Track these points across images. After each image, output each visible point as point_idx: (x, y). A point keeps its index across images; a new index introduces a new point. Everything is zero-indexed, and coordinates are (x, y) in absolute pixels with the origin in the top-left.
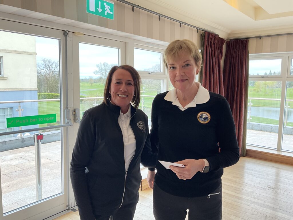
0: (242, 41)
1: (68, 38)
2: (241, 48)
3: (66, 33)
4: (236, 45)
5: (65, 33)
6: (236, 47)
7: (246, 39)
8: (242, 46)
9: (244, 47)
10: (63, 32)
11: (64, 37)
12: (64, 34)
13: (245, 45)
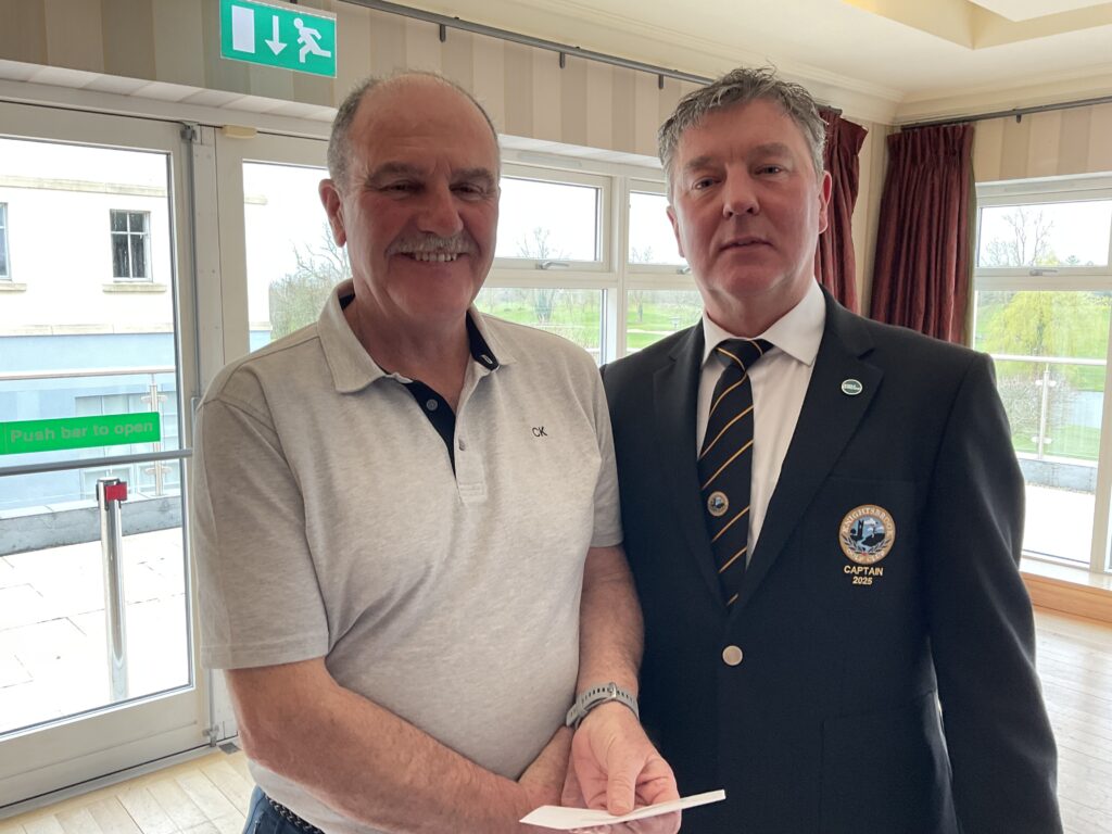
0: (945, 129)
1: (196, 148)
2: (942, 161)
3: (189, 132)
4: (923, 150)
5: (187, 133)
6: (923, 155)
7: (961, 125)
8: (946, 153)
9: (954, 154)
10: (177, 129)
11: (184, 147)
12: (183, 135)
13: (957, 149)
